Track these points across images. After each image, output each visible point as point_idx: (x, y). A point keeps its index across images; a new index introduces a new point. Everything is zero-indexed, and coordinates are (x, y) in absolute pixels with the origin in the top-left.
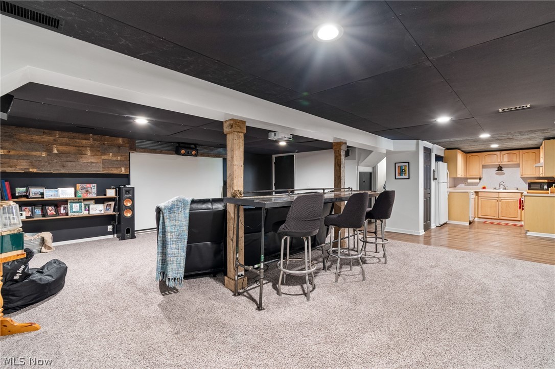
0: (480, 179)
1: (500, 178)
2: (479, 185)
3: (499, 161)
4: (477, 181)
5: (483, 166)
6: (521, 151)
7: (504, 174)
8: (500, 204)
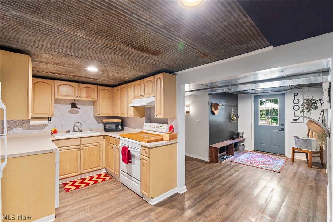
0: (50, 119)
1: (74, 118)
2: (46, 128)
3: (77, 95)
4: (46, 122)
5: (56, 100)
6: (99, 87)
7: (78, 112)
8: (82, 154)
